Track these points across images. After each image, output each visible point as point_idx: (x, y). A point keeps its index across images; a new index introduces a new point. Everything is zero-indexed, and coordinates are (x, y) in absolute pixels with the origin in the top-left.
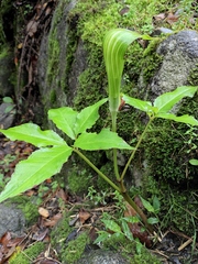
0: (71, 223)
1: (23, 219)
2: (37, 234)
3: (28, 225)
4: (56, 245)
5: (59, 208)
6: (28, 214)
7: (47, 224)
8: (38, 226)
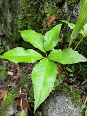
1: (2, 79)
2: (11, 83)
3: (6, 81)
5: (17, 70)
6: (4, 76)
7: (14, 78)
8: (10, 80)
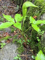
0: (17, 36)
3: (11, 33)
4: (13, 38)
7: (14, 34)
